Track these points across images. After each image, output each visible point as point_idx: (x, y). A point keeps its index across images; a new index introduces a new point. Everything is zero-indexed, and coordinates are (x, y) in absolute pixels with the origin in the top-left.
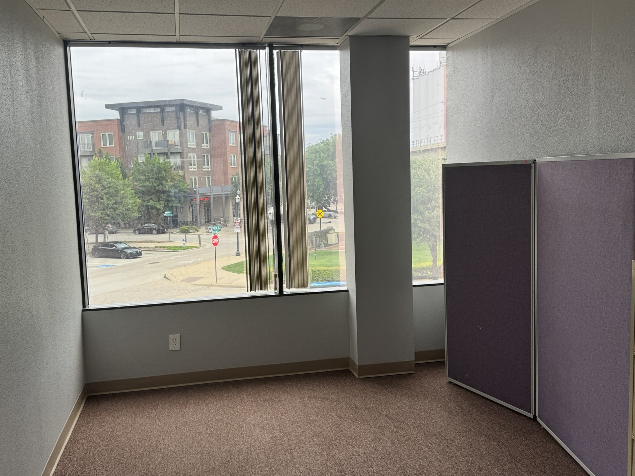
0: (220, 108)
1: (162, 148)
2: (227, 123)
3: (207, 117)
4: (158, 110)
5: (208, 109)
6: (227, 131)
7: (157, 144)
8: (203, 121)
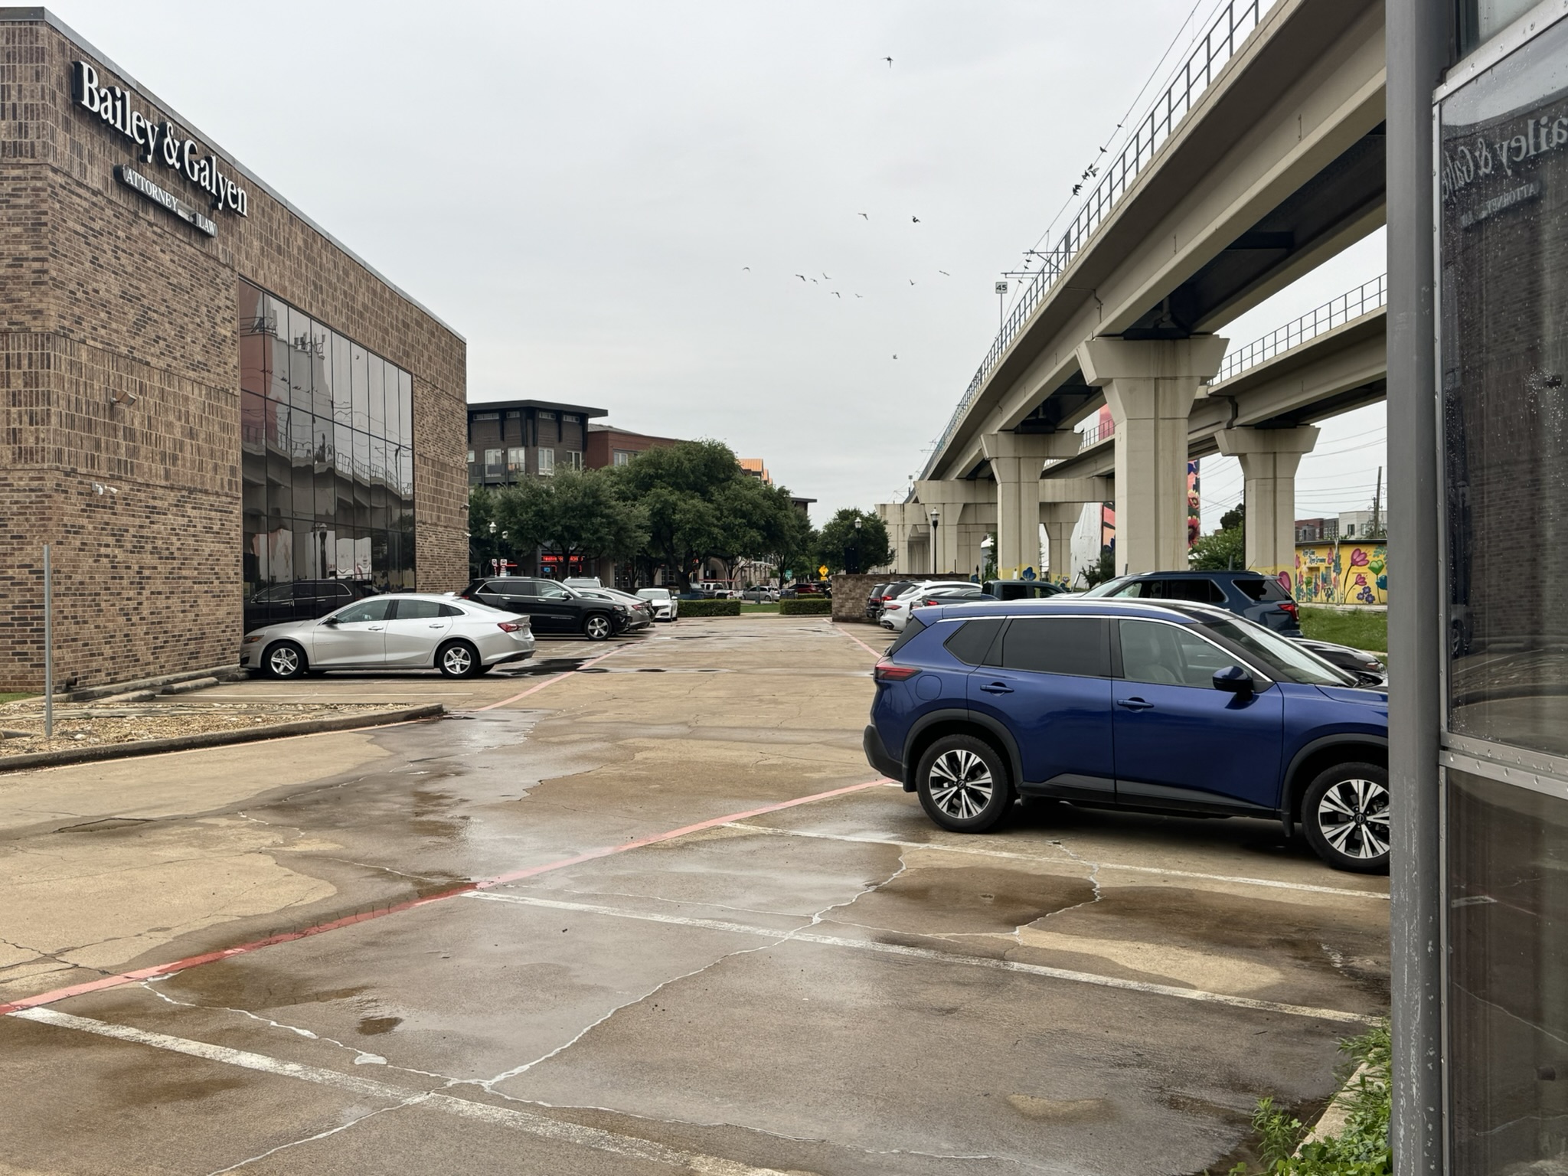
0: (603, 413)
1: (499, 475)
2: (610, 436)
3: (580, 427)
4: (497, 417)
5: (582, 414)
6: (610, 450)
7: (492, 469)
8: (572, 435)
